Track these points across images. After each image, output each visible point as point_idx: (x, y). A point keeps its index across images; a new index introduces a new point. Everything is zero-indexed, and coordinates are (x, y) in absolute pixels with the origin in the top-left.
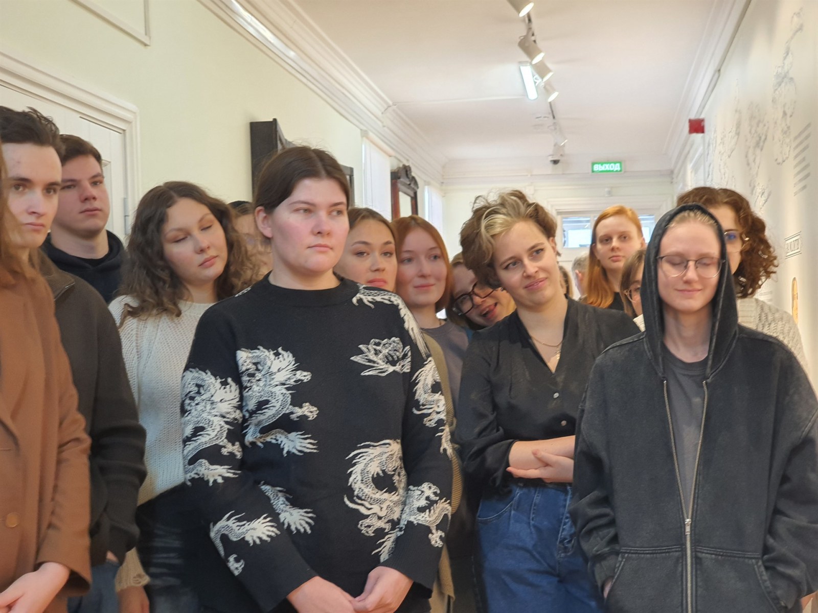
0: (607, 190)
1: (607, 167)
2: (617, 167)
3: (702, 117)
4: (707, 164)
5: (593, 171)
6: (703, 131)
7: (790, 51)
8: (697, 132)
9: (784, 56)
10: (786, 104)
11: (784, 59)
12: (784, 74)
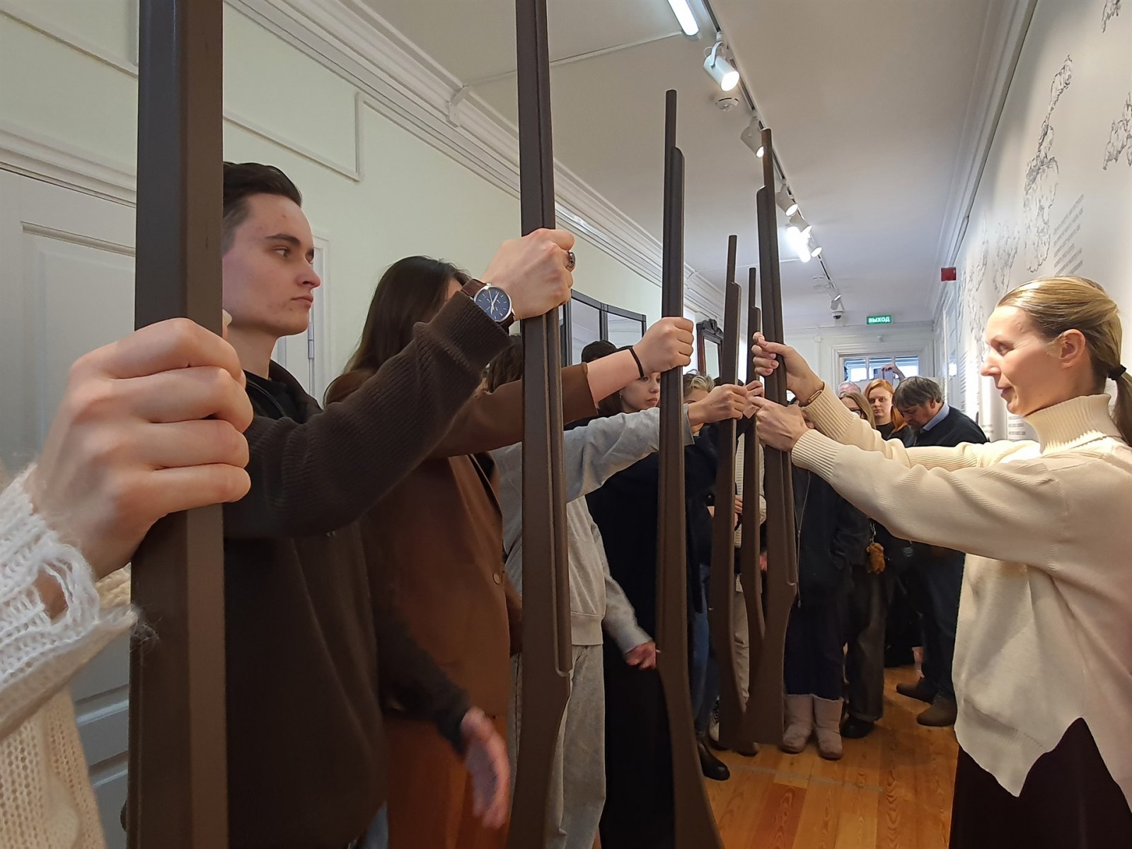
0: (879, 337)
1: (879, 320)
2: (887, 320)
3: (955, 266)
4: (958, 306)
5: (868, 323)
6: (955, 279)
7: (1049, 128)
8: (949, 279)
9: (1041, 141)
10: (1042, 197)
11: (1041, 144)
12: (1039, 164)
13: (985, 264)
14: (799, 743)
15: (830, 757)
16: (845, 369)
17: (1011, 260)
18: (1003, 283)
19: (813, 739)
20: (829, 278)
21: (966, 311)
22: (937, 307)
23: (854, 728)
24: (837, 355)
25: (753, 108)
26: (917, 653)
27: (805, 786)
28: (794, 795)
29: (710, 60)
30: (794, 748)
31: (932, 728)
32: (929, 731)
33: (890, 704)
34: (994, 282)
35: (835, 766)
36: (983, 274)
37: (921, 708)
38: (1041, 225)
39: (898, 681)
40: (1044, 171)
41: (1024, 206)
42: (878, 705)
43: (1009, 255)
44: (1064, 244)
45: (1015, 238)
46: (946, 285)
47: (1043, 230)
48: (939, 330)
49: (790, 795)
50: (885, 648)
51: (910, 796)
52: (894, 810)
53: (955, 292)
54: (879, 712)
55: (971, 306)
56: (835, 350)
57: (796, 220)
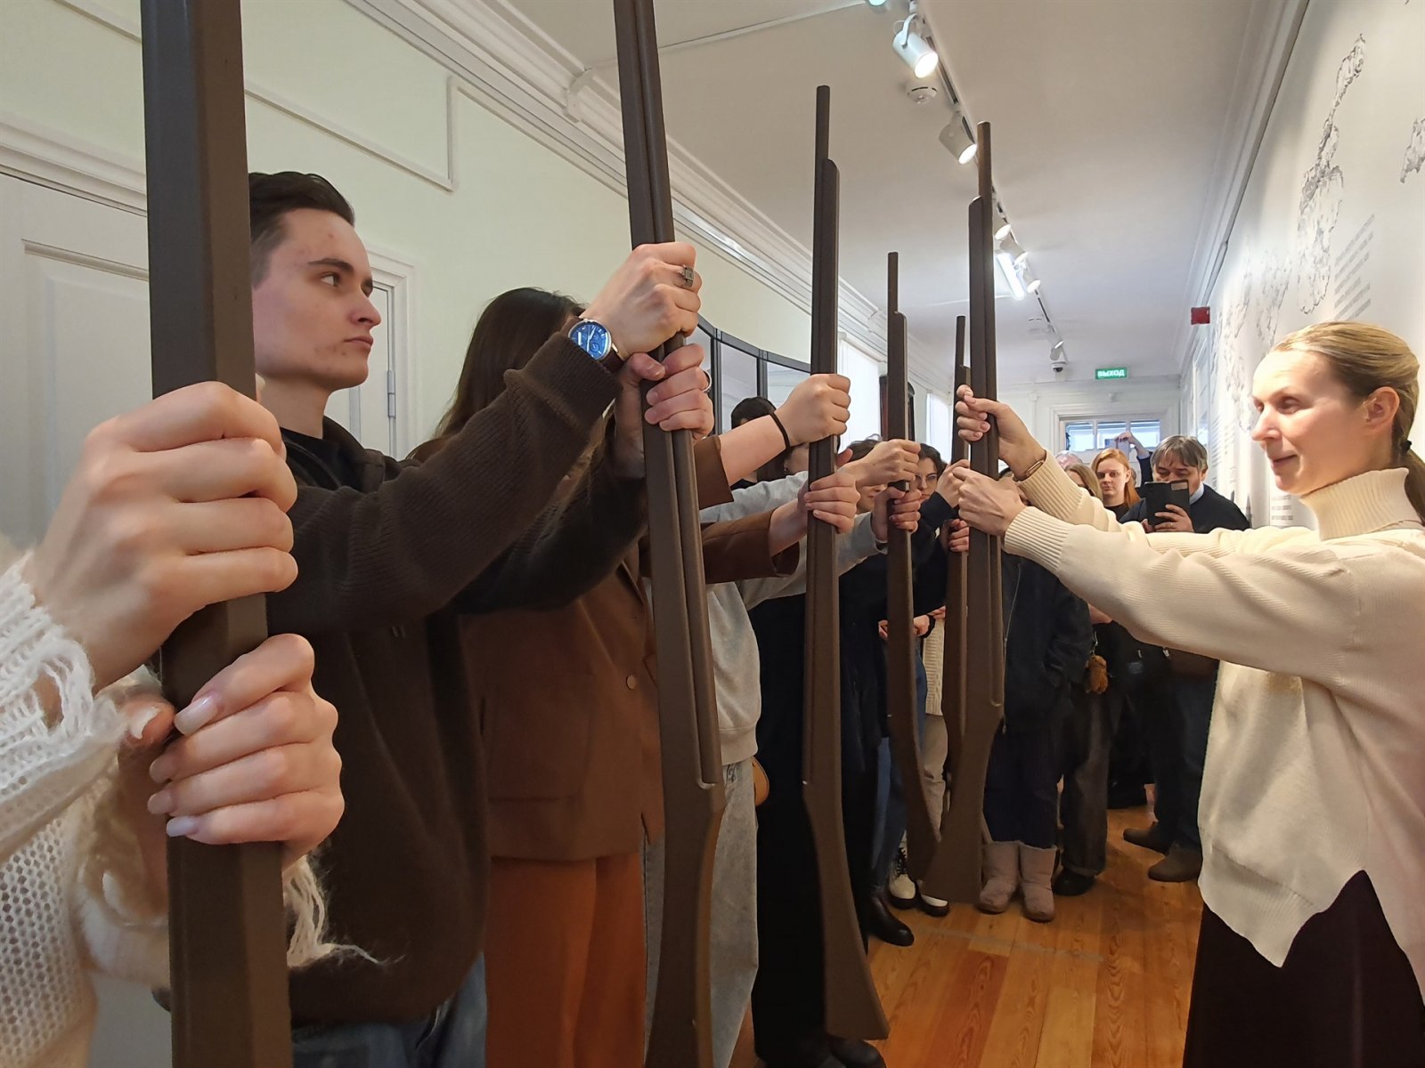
0: (1110, 395)
1: (1111, 373)
2: (1121, 373)
3: (1208, 305)
4: (1212, 355)
5: (1097, 378)
6: (1208, 322)
7: (1333, 129)
8: (1201, 322)
9: (1321, 145)
10: (1322, 216)
11: (1322, 149)
12: (1318, 175)
13: (1246, 304)
14: (1000, 901)
15: (1038, 918)
16: (1067, 436)
17: (1279, 298)
18: (1269, 327)
19: (1018, 896)
20: (1048, 320)
21: (1221, 363)
22: (1185, 359)
23: (1069, 884)
24: (1057, 418)
25: (956, 100)
26: (1150, 791)
27: (1008, 955)
28: (993, 965)
29: (901, 38)
30: (995, 908)
31: (1168, 884)
32: (1163, 887)
33: (1115, 853)
34: (1257, 325)
35: (1045, 930)
36: (1245, 316)
37: (1153, 859)
38: (1319, 252)
39: (1127, 827)
40: (1325, 183)
41: (1299, 229)
42: (1101, 855)
43: (1278, 291)
44: (1348, 278)
45: (1285, 271)
46: (1197, 329)
47: (1321, 260)
48: (1186, 387)
49: (988, 964)
50: (1110, 785)
51: (1136, 968)
52: (1118, 984)
53: (1209, 339)
54: (1101, 862)
55: (1228, 357)
56: (1054, 412)
57: (1008, 244)
